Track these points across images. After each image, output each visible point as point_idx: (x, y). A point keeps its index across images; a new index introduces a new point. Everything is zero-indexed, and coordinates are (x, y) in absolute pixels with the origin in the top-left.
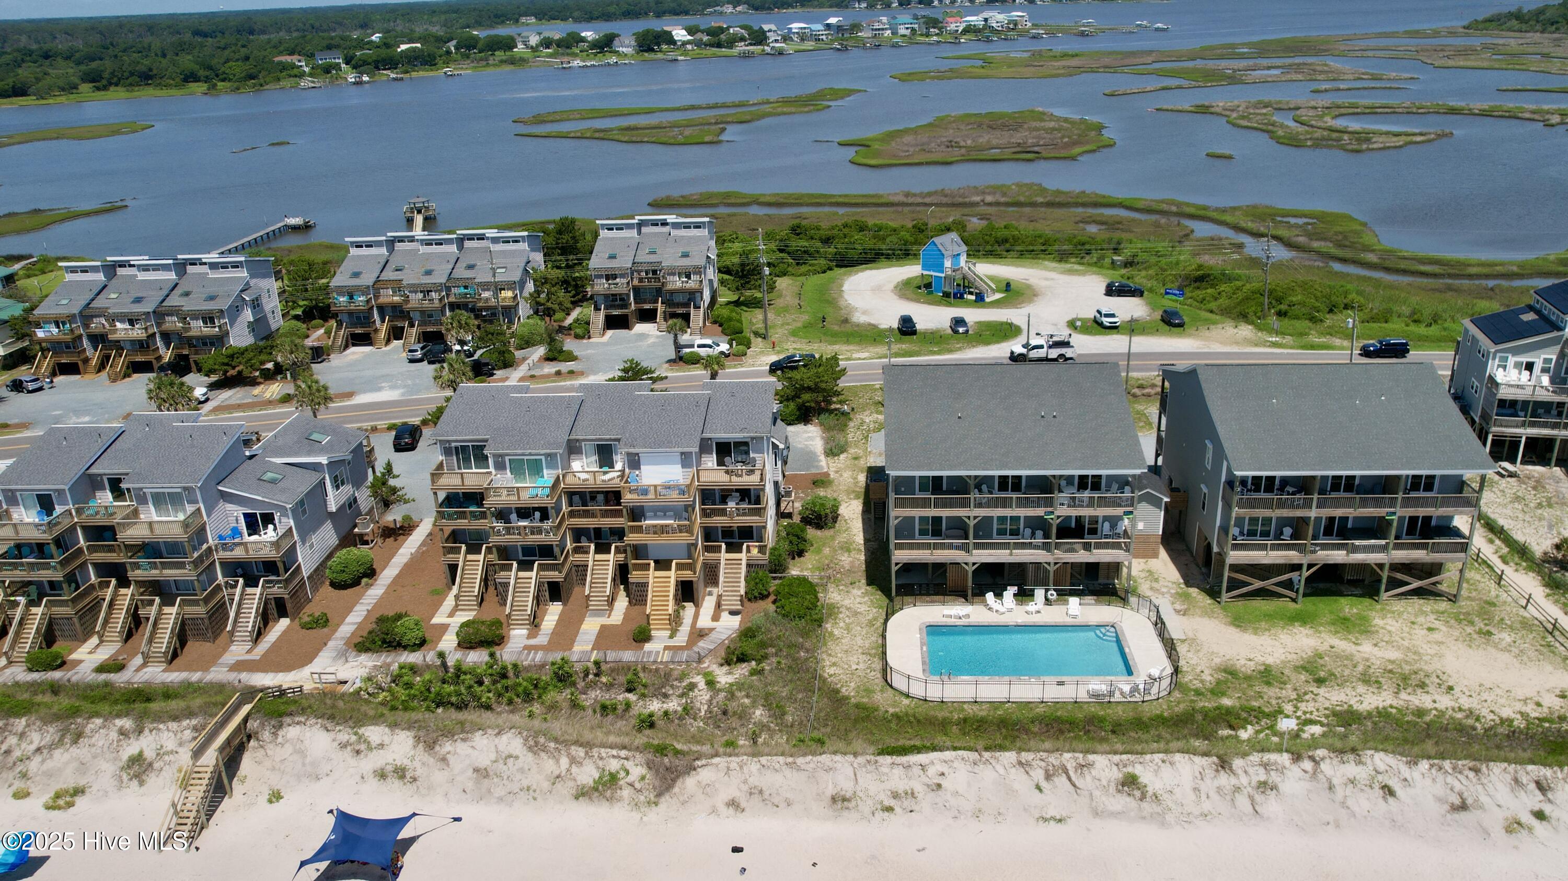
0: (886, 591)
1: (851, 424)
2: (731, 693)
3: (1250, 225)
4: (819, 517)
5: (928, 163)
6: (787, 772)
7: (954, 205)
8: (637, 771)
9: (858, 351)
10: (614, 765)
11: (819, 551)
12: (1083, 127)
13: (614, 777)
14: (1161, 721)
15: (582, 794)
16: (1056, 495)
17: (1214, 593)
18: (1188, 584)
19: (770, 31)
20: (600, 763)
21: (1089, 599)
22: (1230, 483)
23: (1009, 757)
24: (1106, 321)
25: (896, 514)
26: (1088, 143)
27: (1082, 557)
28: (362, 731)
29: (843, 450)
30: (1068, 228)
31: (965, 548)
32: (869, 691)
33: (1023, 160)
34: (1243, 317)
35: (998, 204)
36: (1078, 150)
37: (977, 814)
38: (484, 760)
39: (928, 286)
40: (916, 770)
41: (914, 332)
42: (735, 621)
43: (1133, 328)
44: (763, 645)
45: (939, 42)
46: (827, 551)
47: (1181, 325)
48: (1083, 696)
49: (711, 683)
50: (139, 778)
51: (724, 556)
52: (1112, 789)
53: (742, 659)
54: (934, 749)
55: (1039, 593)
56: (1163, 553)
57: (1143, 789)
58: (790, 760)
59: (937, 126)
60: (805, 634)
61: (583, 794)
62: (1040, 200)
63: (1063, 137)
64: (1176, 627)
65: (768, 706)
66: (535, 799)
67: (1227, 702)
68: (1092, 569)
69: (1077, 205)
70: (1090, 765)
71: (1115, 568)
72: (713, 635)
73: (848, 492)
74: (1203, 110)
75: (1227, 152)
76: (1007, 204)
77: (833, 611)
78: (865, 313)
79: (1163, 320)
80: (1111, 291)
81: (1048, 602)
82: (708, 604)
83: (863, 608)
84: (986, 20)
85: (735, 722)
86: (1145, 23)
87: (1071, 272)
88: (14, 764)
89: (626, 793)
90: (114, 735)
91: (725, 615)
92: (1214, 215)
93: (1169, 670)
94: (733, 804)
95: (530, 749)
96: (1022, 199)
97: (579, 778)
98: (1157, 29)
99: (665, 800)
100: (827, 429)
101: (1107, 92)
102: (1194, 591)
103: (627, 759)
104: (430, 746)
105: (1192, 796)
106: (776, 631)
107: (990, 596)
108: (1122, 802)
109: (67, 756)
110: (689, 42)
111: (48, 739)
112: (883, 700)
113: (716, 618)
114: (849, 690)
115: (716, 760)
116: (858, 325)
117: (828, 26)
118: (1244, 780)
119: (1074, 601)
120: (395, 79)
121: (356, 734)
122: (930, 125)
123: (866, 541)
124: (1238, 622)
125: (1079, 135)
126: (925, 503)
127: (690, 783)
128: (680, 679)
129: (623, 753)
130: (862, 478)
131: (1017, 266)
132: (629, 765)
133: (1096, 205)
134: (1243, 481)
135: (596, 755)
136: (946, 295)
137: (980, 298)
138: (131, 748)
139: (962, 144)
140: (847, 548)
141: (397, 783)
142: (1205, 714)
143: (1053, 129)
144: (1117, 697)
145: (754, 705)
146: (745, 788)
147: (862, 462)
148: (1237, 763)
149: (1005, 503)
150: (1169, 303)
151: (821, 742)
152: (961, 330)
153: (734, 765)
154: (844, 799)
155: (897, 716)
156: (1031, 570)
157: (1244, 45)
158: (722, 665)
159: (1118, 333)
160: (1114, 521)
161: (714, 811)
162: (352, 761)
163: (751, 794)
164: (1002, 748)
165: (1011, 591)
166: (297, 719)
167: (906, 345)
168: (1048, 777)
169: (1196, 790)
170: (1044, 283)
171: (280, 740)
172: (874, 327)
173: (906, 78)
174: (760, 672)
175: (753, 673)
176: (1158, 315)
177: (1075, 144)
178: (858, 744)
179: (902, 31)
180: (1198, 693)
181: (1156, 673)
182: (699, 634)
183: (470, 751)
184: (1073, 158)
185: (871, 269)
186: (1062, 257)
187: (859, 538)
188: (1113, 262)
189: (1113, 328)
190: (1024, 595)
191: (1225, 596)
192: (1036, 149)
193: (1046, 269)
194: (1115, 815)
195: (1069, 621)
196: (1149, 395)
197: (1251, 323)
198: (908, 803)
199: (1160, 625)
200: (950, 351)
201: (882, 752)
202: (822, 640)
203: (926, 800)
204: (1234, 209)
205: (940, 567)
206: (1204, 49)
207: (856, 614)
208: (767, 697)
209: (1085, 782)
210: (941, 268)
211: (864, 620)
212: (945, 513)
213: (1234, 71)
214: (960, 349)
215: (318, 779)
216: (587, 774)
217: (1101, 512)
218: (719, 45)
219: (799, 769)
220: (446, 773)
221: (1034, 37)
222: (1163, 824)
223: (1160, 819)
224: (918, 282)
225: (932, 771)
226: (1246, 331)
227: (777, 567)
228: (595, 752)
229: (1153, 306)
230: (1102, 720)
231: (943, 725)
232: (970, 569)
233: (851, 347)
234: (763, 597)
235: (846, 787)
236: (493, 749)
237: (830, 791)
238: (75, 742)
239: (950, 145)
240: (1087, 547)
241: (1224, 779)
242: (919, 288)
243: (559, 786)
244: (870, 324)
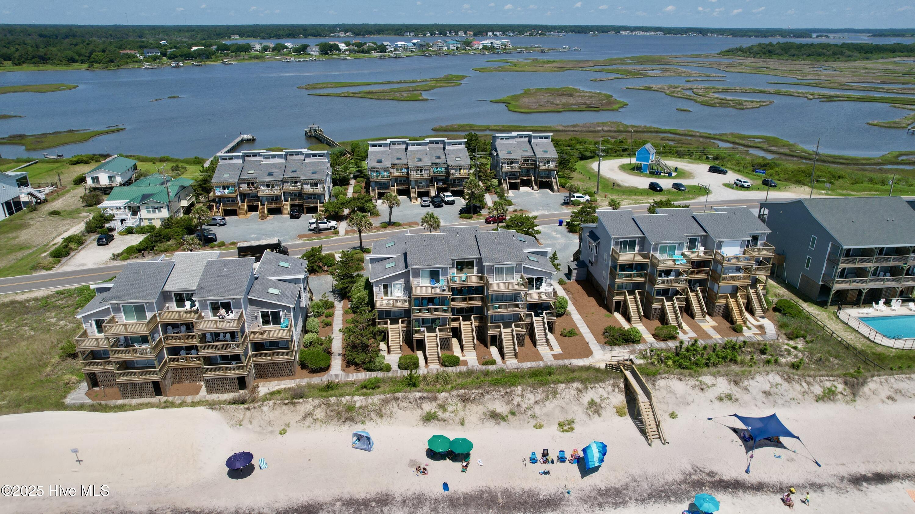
6: (909, 382)
8: (840, 386)
10: (828, 384)
13: (831, 390)
15: (818, 399)
19: (387, 45)
20: (821, 384)
28: (700, 379)
38: (767, 387)
42: (768, 321)
45: (475, 53)
50: (597, 412)
61: (820, 399)
66: (799, 403)
84: (492, 43)
86: (567, 47)
88: (525, 411)
89: (839, 397)
90: (574, 392)
94: (889, 398)
95: (786, 380)
97: (815, 392)
98: (575, 50)
99: (857, 398)
103: (834, 381)
104: (736, 383)
109: (552, 405)
110: (347, 50)
111: (539, 397)
115: (875, 378)
117: (414, 44)
120: (196, 65)
121: (697, 380)
127: (866, 390)
129: (831, 378)
132: (835, 383)
135: (818, 380)
138: (586, 398)
141: (729, 403)
145: (825, 356)
146: (892, 390)
153: (883, 380)
161: (883, 402)
162: (701, 394)
163: (896, 393)
166: (663, 376)
171: (657, 387)
179: (452, 48)
183: (756, 384)
192: (593, 106)
202: (819, 327)
208: (829, 352)
215: (688, 404)
216: (818, 390)
218: (363, 52)
220: (749, 395)
221: (519, 53)
228: (818, 379)
236: (767, 382)
238: (555, 397)
243: (806, 396)
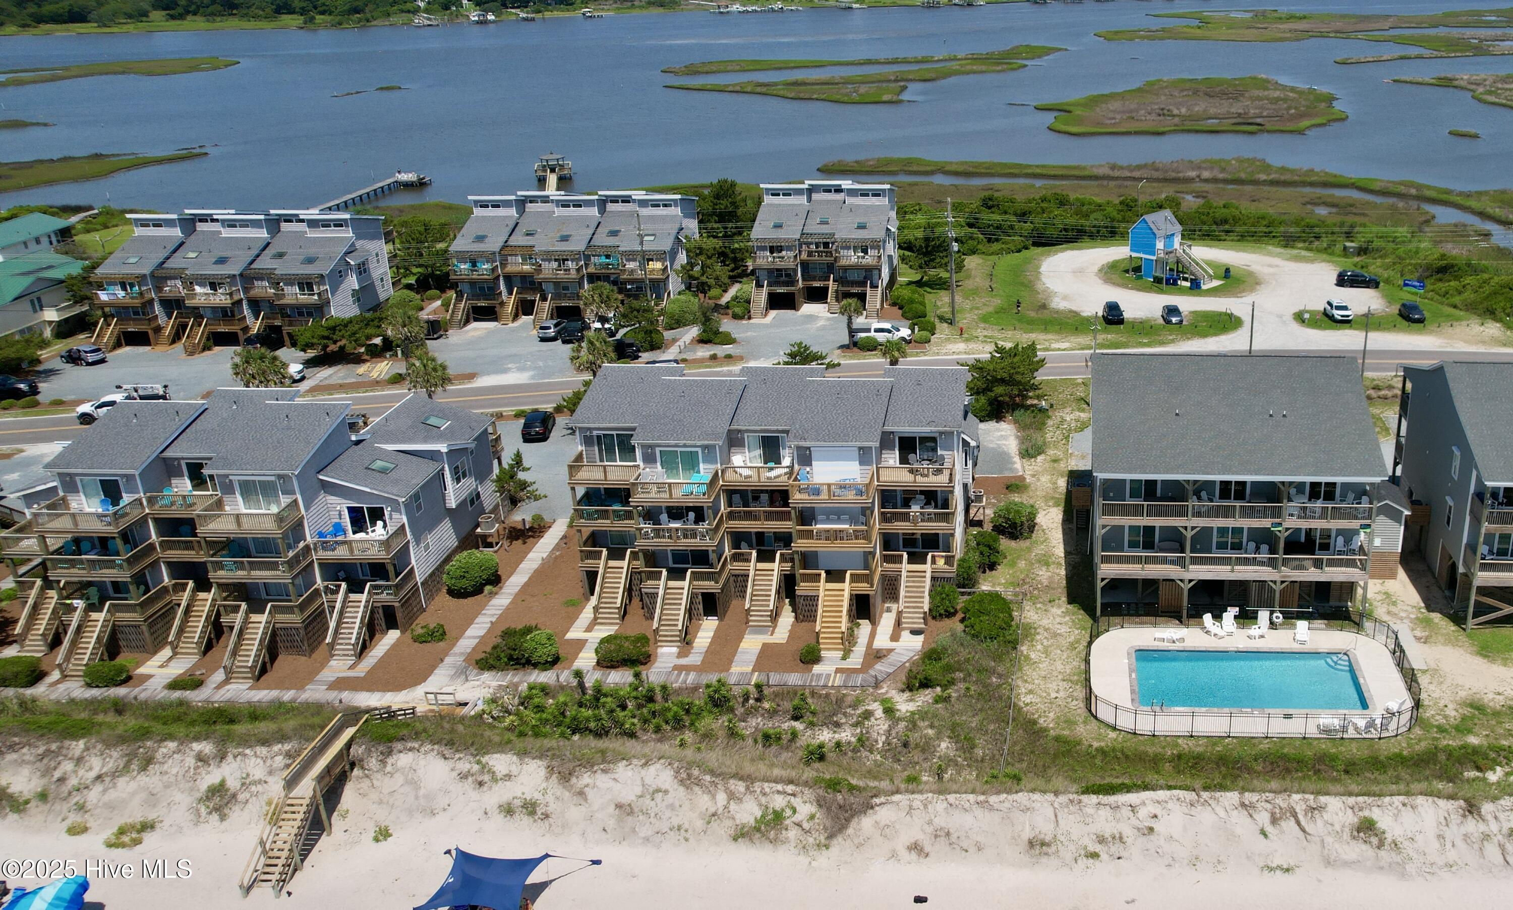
0: (1090, 610)
1: (1050, 422)
2: (912, 721)
3: (1498, 212)
4: (1014, 525)
5: (1137, 133)
6: (979, 812)
7: (1165, 180)
8: (805, 808)
9: (1057, 341)
10: (779, 802)
11: (1013, 564)
12: (1312, 97)
13: (778, 816)
14: (1400, 760)
15: (742, 834)
16: (1285, 504)
17: (1458, 619)
18: (1429, 608)
20: (763, 800)
21: (1319, 623)
22: (1480, 496)
23: (1232, 797)
24: (1338, 314)
25: (1102, 522)
26: (1316, 115)
27: (1312, 575)
28: (485, 759)
29: (1040, 451)
30: (1295, 210)
31: (1181, 563)
32: (1070, 723)
33: (1244, 132)
34: (1490, 313)
35: (1215, 180)
36: (1306, 123)
37: (1194, 862)
38: (628, 795)
39: (1137, 269)
40: (1126, 812)
41: (1121, 322)
42: (917, 642)
43: (1368, 322)
44: (949, 669)
46: (1022, 564)
47: (1421, 321)
48: (1312, 731)
49: (889, 711)
50: (220, 811)
51: (905, 567)
52: (1346, 835)
53: (926, 684)
54: (1146, 787)
55: (1263, 615)
56: (1402, 574)
57: (1381, 836)
58: (982, 798)
59: (1147, 92)
60: (998, 658)
61: (743, 835)
62: (1263, 177)
63: (1289, 108)
64: (1417, 656)
65: (955, 737)
66: (686, 840)
67: (1473, 740)
68: (1323, 589)
69: (1304, 184)
70: (1321, 808)
71: (1349, 588)
72: (892, 657)
73: (1046, 498)
74: (1446, 83)
75: (1473, 131)
76: (1226, 181)
77: (1029, 631)
78: (1065, 298)
79: (1401, 315)
80: (1342, 281)
81: (1273, 625)
82: (887, 622)
83: (1063, 630)
85: (916, 756)
87: (1297, 259)
88: (70, 793)
89: (793, 834)
90: (190, 761)
91: (905, 635)
92: (1458, 199)
93: (1409, 704)
94: (916, 848)
95: (682, 782)
96: (1243, 176)
97: (738, 816)
99: (838, 842)
100: (1022, 426)
101: (1338, 59)
102: (1436, 617)
103: (794, 795)
104: (565, 778)
105: (1436, 845)
106: (964, 654)
107: (1207, 618)
108: (1357, 850)
109: (133, 785)
111: (110, 765)
112: (1085, 732)
113: (895, 637)
114: (1048, 721)
115: (897, 798)
116: (1057, 312)
118: (1494, 827)
119: (1302, 625)
121: (479, 762)
122: (1139, 90)
123: (1067, 553)
124: (1485, 651)
125: (1308, 107)
126: (1137, 511)
127: (866, 823)
128: (854, 706)
129: (790, 788)
130: (1062, 483)
131: (1238, 250)
132: (796, 802)
133: (1325, 185)
134: (1494, 493)
135: (759, 790)
136: (1158, 280)
137: (1196, 285)
138: (211, 777)
139: (1176, 112)
140: (1045, 561)
141: (526, 820)
142: (1449, 753)
143: (1278, 99)
144: (1351, 733)
145: (939, 736)
146: (929, 830)
147: (1062, 465)
148: (1487, 808)
149: (1227, 512)
150: (1407, 296)
151: (1017, 779)
152: (1174, 320)
153: (917, 804)
154: (1043, 844)
155: (1102, 751)
156: (1254, 590)
157: (1492, 12)
158: (903, 691)
159: (1351, 328)
160: (1348, 536)
161: (894, 855)
162: (474, 794)
163: (936, 836)
164: (1222, 788)
165: (1232, 611)
166: (409, 745)
167: (1112, 335)
168: (1274, 821)
169: (1441, 837)
170: (1267, 270)
171: (389, 768)
172: (1076, 314)
173: (1113, 36)
174: (947, 700)
175: (938, 700)
176: (1395, 309)
177: (1302, 116)
178: (1059, 782)
180: (1441, 729)
181: (1394, 707)
182: (876, 656)
183: (612, 784)
184: (1301, 132)
185: (1072, 249)
186: (1288, 241)
187: (1059, 551)
188: (1345, 248)
189: (1345, 322)
190: (1246, 617)
191: (1471, 622)
192: (1259, 120)
193: (1270, 254)
194: (1347, 864)
195: (1296, 647)
196: (1385, 398)
197: (1500, 320)
198: (1115, 849)
199: (1399, 654)
200: (1162, 343)
201: (1087, 791)
202: (1017, 664)
203: (1136, 845)
204: (1480, 193)
205: (1151, 584)
206: (1447, 15)
207: (1055, 635)
208: (954, 727)
209: (1316, 827)
210: (1151, 249)
211: (1064, 643)
212: (1158, 522)
213: (1481, 41)
214: (1173, 341)
215: (433, 814)
216: (748, 812)
217: (1334, 525)
219: (991, 808)
220: (583, 808)
222: (1403, 875)
223: (1400, 870)
224: (1126, 265)
225: (1143, 812)
226: (1493, 329)
227: (966, 581)
228: (757, 786)
229: (1390, 301)
230: (1333, 758)
231: (1154, 762)
232: (1186, 587)
233: (1050, 336)
234: (950, 615)
235: (1046, 830)
236: (639, 782)
237: (1027, 834)
238: (144, 768)
239: (1162, 113)
240: (1318, 564)
241: (1472, 825)
242: (1127, 271)
243: (714, 825)
244: (1071, 311)
